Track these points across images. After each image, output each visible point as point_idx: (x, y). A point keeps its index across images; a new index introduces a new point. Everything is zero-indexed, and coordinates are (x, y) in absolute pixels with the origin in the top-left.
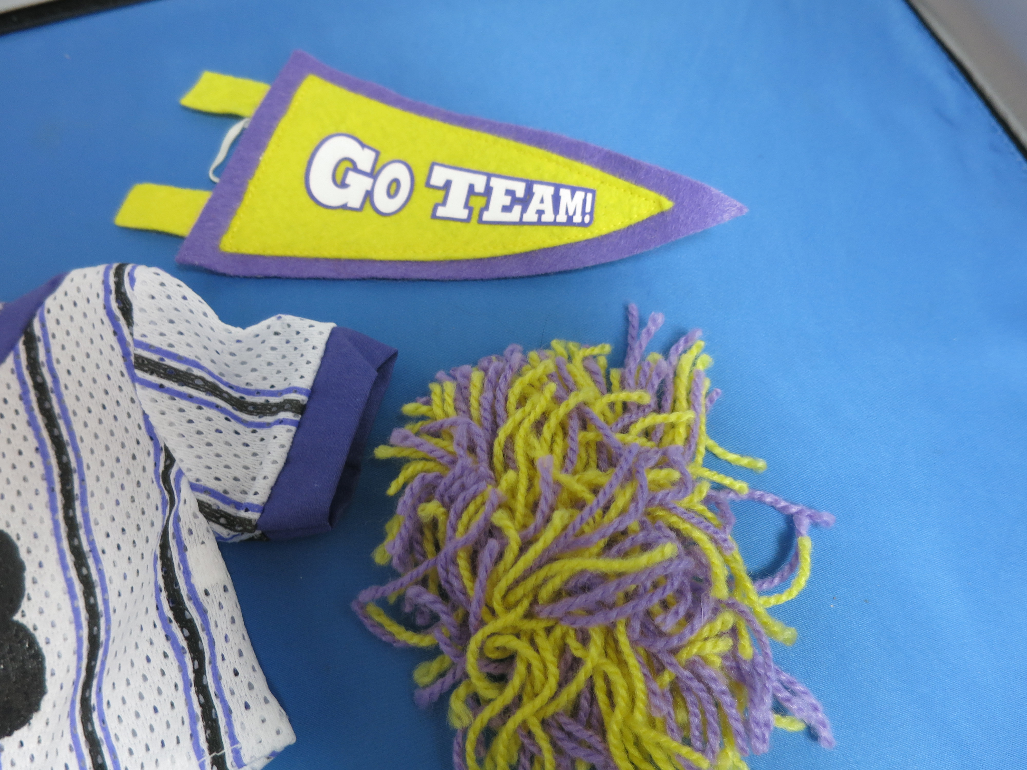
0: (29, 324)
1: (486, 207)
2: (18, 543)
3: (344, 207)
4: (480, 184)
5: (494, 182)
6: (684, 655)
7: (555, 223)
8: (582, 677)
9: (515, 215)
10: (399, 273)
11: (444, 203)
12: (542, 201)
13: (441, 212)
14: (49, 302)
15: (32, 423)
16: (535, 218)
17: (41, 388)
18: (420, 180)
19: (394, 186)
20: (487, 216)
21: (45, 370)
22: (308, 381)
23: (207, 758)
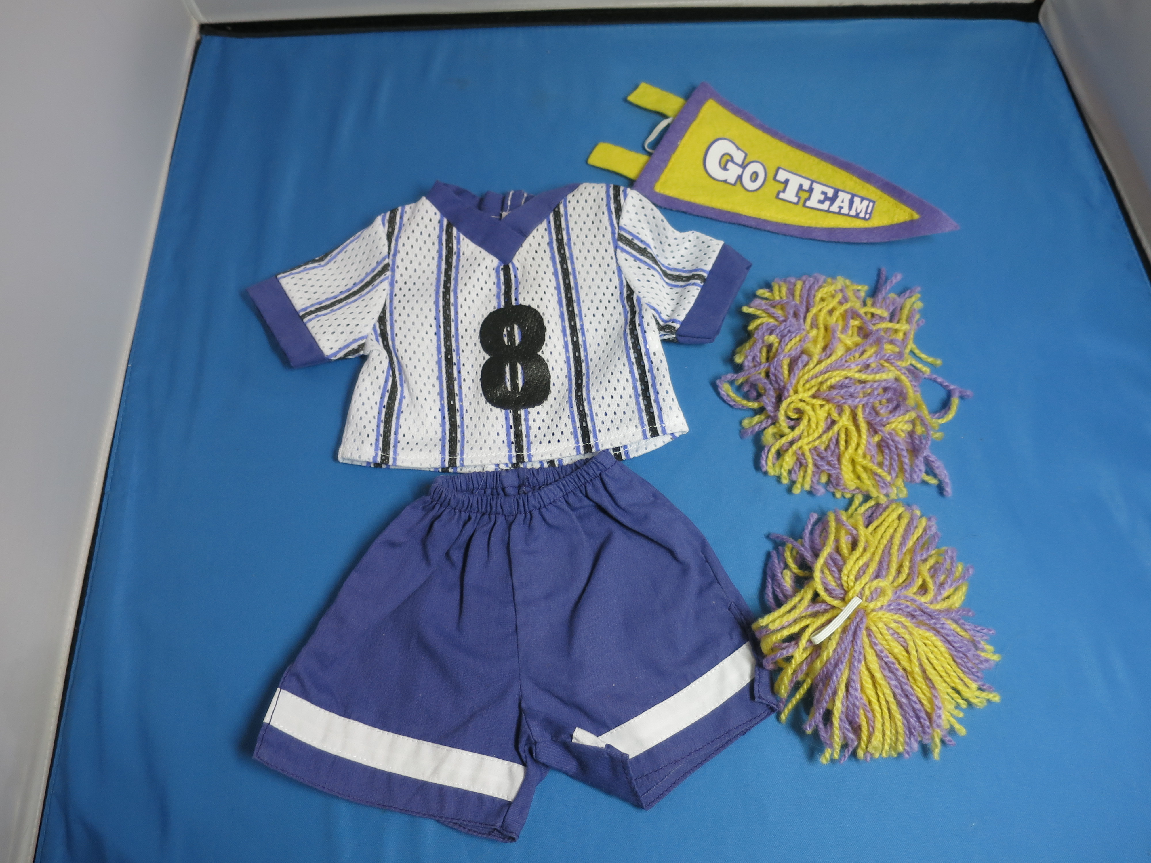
0: (558, 206)
1: (809, 199)
2: (544, 317)
3: (725, 181)
4: (806, 185)
5: (815, 185)
6: (888, 428)
7: (848, 215)
8: (836, 428)
9: (826, 206)
10: (753, 224)
11: (784, 191)
12: (843, 202)
13: (782, 195)
14: (569, 197)
15: (553, 258)
16: (837, 210)
17: (560, 242)
18: (771, 175)
19: (754, 176)
20: (808, 204)
21: (564, 233)
22: (709, 267)
23: (647, 428)
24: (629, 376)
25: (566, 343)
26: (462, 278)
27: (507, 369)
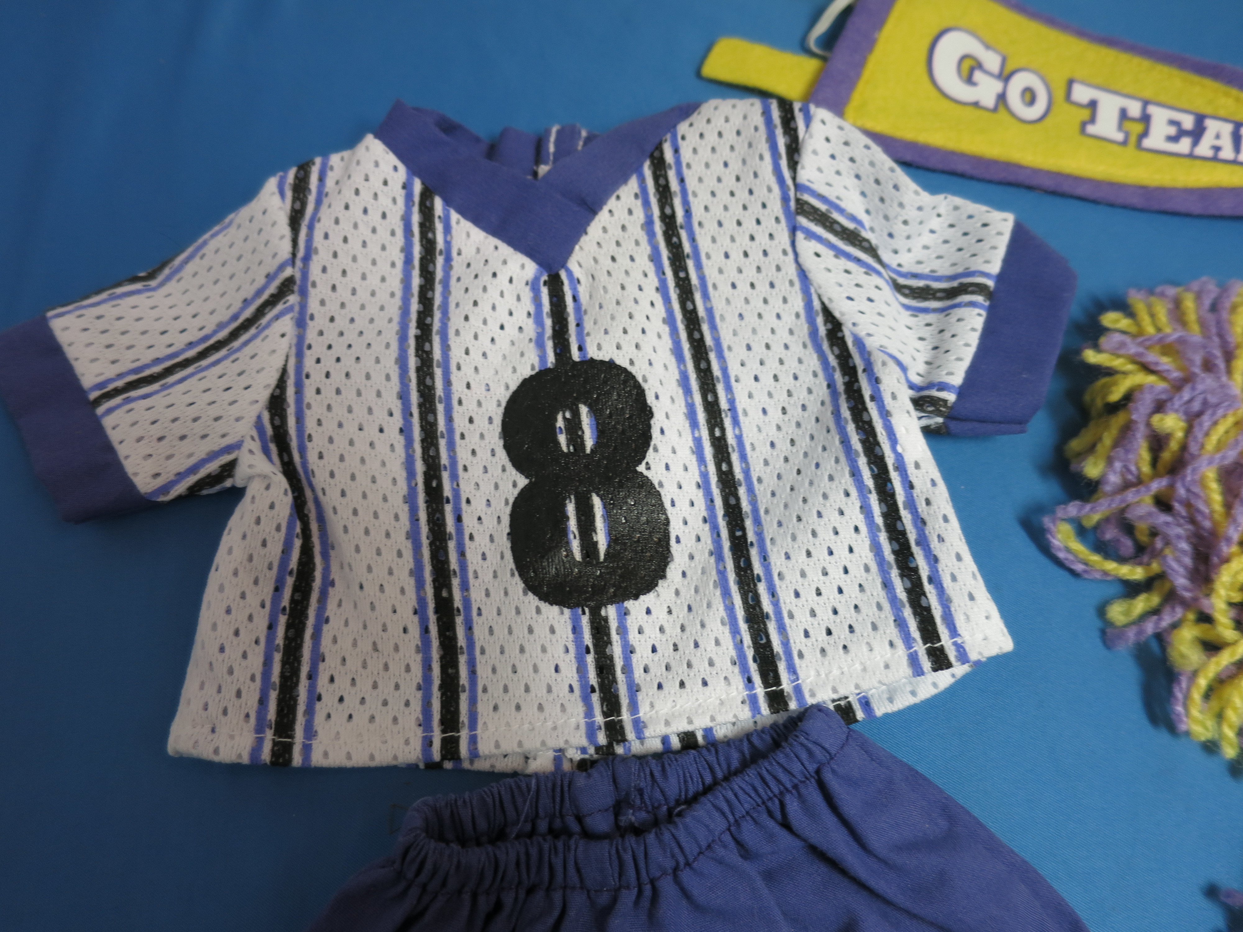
0: (659, 148)
1: (1145, 134)
2: (645, 386)
3: (976, 105)
4: (1135, 109)
5: (1152, 110)
7: (1235, 162)
9: (1184, 145)
10: (1048, 183)
11: (1092, 120)
12: (1218, 137)
13: (1091, 129)
14: (683, 128)
15: (655, 258)
16: (1210, 153)
17: (669, 221)
18: (1060, 94)
19: (1028, 96)
20: (1147, 143)
21: (677, 202)
22: (995, 268)
23: (921, 648)
24: (859, 520)
25: (698, 441)
26: (457, 305)
27: (571, 509)
